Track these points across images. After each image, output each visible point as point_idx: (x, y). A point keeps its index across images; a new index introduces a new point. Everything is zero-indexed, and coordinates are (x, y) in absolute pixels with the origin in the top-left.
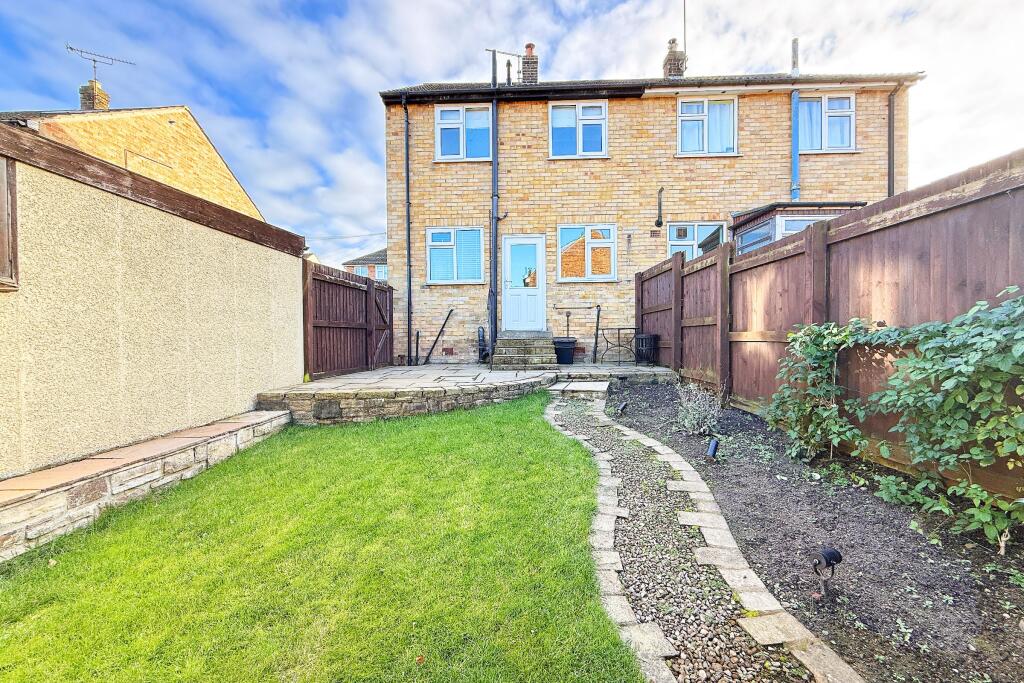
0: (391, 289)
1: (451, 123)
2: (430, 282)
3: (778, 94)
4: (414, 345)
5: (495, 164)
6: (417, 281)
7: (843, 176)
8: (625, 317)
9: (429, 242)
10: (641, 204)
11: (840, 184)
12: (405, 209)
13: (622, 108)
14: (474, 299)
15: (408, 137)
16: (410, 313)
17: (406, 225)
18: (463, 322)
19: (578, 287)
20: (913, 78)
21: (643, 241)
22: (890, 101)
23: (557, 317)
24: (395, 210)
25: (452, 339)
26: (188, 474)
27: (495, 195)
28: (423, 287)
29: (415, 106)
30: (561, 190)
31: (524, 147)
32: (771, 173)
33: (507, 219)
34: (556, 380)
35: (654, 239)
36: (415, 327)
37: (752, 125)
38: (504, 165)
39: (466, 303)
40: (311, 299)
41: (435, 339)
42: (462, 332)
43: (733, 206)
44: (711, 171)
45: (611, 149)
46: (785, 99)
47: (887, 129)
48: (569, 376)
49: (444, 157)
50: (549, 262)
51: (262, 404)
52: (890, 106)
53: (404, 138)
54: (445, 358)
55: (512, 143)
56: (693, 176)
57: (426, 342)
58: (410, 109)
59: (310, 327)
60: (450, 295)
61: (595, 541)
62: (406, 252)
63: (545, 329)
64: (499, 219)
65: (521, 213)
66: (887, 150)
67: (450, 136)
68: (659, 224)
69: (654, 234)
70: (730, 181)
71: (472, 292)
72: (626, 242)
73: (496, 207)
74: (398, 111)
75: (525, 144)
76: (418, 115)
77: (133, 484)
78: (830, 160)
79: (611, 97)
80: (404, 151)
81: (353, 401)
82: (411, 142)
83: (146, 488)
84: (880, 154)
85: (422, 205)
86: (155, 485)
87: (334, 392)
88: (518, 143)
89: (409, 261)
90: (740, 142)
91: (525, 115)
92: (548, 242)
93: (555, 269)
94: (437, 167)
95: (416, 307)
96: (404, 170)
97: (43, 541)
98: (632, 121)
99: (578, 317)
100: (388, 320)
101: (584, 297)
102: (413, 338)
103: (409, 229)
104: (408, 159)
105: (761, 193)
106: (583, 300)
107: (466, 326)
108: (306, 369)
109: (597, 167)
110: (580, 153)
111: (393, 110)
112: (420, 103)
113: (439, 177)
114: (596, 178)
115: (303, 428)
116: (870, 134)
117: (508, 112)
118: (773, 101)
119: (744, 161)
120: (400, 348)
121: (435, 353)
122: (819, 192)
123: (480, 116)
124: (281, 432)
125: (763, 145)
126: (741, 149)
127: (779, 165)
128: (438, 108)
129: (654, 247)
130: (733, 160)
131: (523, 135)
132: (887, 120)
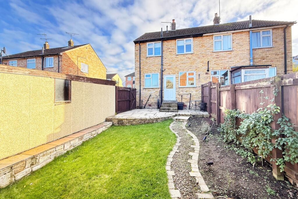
0: (135, 89)
1: (150, 47)
2: (145, 88)
3: (245, 32)
4: (141, 104)
5: (162, 57)
6: (142, 87)
7: (268, 54)
8: (198, 97)
9: (145, 77)
10: (203, 65)
11: (267, 57)
12: (139, 69)
13: (197, 39)
14: (156, 92)
15: (140, 51)
16: (140, 95)
17: (139, 73)
18: (153, 98)
19: (184, 89)
20: (292, 23)
21: (203, 75)
22: (284, 30)
23: (179, 97)
24: (137, 69)
25: (151, 102)
26: (95, 136)
27: (162, 65)
28: (143, 89)
29: (142, 43)
30: (180, 63)
31: (170, 52)
32: (243, 55)
33: (165, 71)
34: (176, 115)
35: (207, 75)
36: (141, 99)
37: (236, 41)
38: (164, 56)
39: (154, 93)
40: (117, 95)
41: (146, 102)
42: (154, 100)
43: (231, 65)
44: (224, 55)
45: (194, 51)
46: (248, 33)
47: (284, 39)
48: (179, 115)
49: (149, 56)
50: (176, 82)
51: (107, 120)
52: (285, 32)
53: (139, 51)
54: (149, 107)
55: (167, 51)
56: (218, 57)
57: (144, 103)
58: (141, 44)
59: (117, 102)
60: (150, 91)
61: (169, 156)
62: (139, 80)
63: (175, 100)
64: (163, 71)
65: (169, 69)
66: (284, 46)
67: (150, 50)
68: (208, 71)
69: (206, 73)
70: (230, 58)
71: (156, 90)
72: (198, 76)
73: (162, 68)
74: (138, 45)
75: (170, 51)
76: (143, 46)
77: (87, 137)
78: (263, 50)
79: (193, 37)
80: (139, 54)
81: (126, 120)
82: (141, 52)
83: (88, 138)
84: (281, 47)
85: (143, 68)
86: (90, 138)
87: (122, 118)
88: (168, 51)
89: (140, 82)
90: (233, 46)
91: (170, 43)
92: (176, 76)
93: (178, 84)
94: (147, 58)
95: (142, 94)
96: (139, 59)
97: (75, 147)
98: (200, 43)
99: (185, 97)
100: (135, 97)
101: (186, 91)
102: (141, 102)
103: (140, 74)
104: (140, 57)
105: (240, 61)
106: (186, 92)
107: (154, 99)
108: (116, 111)
109: (190, 56)
110: (185, 52)
111: (136, 45)
112: (143, 43)
113: (148, 61)
114: (189, 59)
115: (115, 126)
116: (277, 41)
117: (165, 43)
118: (243, 34)
119: (234, 52)
120: (138, 104)
121: (146, 106)
122: (260, 60)
123: (158, 44)
124: (111, 127)
125: (240, 47)
126: (233, 49)
127: (246, 52)
128: (148, 43)
129: (206, 77)
130: (231, 52)
131: (170, 48)
132: (283, 36)
